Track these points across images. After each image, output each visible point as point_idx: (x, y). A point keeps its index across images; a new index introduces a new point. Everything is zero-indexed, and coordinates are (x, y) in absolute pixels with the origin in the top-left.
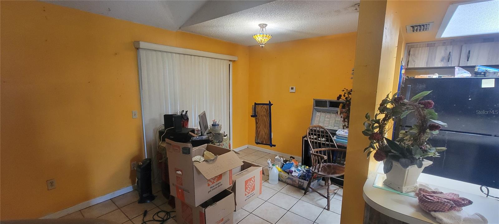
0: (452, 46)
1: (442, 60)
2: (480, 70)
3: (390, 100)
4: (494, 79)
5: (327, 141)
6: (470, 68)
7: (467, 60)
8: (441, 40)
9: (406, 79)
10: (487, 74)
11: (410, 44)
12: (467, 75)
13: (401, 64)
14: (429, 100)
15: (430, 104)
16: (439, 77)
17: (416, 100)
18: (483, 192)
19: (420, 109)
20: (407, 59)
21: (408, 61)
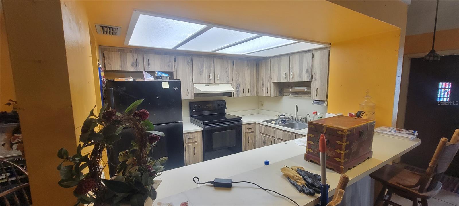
0: (136, 54)
1: (132, 66)
2: (158, 74)
3: (97, 118)
4: (168, 82)
5: (12, 175)
6: (152, 73)
7: (148, 67)
8: (128, 48)
9: (106, 82)
10: (163, 78)
11: (102, 47)
12: (152, 79)
13: (99, 66)
14: (143, 110)
15: (145, 114)
16: (134, 80)
17: (130, 112)
18: (195, 182)
19: (137, 122)
20: (102, 61)
21: (105, 64)
